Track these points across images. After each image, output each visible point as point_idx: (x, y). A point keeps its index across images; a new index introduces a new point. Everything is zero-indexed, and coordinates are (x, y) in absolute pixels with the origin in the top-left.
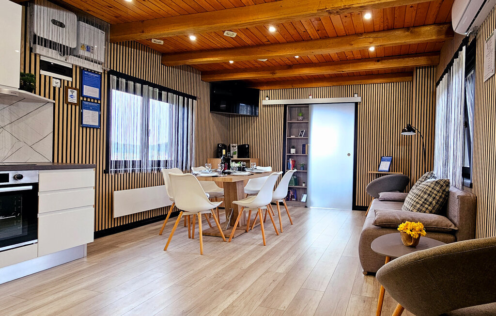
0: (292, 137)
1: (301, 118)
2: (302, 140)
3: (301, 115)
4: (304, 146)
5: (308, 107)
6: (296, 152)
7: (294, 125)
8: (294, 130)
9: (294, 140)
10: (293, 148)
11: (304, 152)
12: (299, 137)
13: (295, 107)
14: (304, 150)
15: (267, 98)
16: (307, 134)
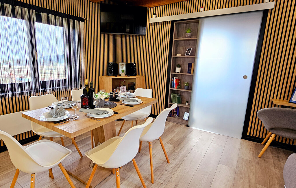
0: (178, 55)
1: (188, 35)
2: (189, 59)
3: (189, 31)
4: (190, 65)
5: (198, 22)
6: (182, 71)
7: (181, 43)
8: (181, 49)
9: (180, 59)
10: (179, 66)
11: (189, 71)
12: (186, 56)
13: (183, 23)
14: (190, 69)
15: (154, 16)
16: (194, 53)
